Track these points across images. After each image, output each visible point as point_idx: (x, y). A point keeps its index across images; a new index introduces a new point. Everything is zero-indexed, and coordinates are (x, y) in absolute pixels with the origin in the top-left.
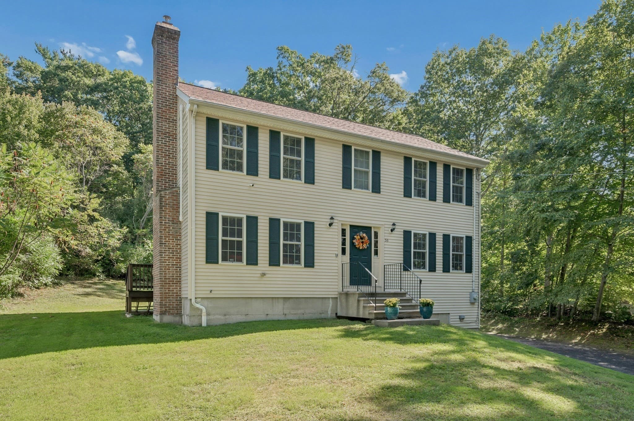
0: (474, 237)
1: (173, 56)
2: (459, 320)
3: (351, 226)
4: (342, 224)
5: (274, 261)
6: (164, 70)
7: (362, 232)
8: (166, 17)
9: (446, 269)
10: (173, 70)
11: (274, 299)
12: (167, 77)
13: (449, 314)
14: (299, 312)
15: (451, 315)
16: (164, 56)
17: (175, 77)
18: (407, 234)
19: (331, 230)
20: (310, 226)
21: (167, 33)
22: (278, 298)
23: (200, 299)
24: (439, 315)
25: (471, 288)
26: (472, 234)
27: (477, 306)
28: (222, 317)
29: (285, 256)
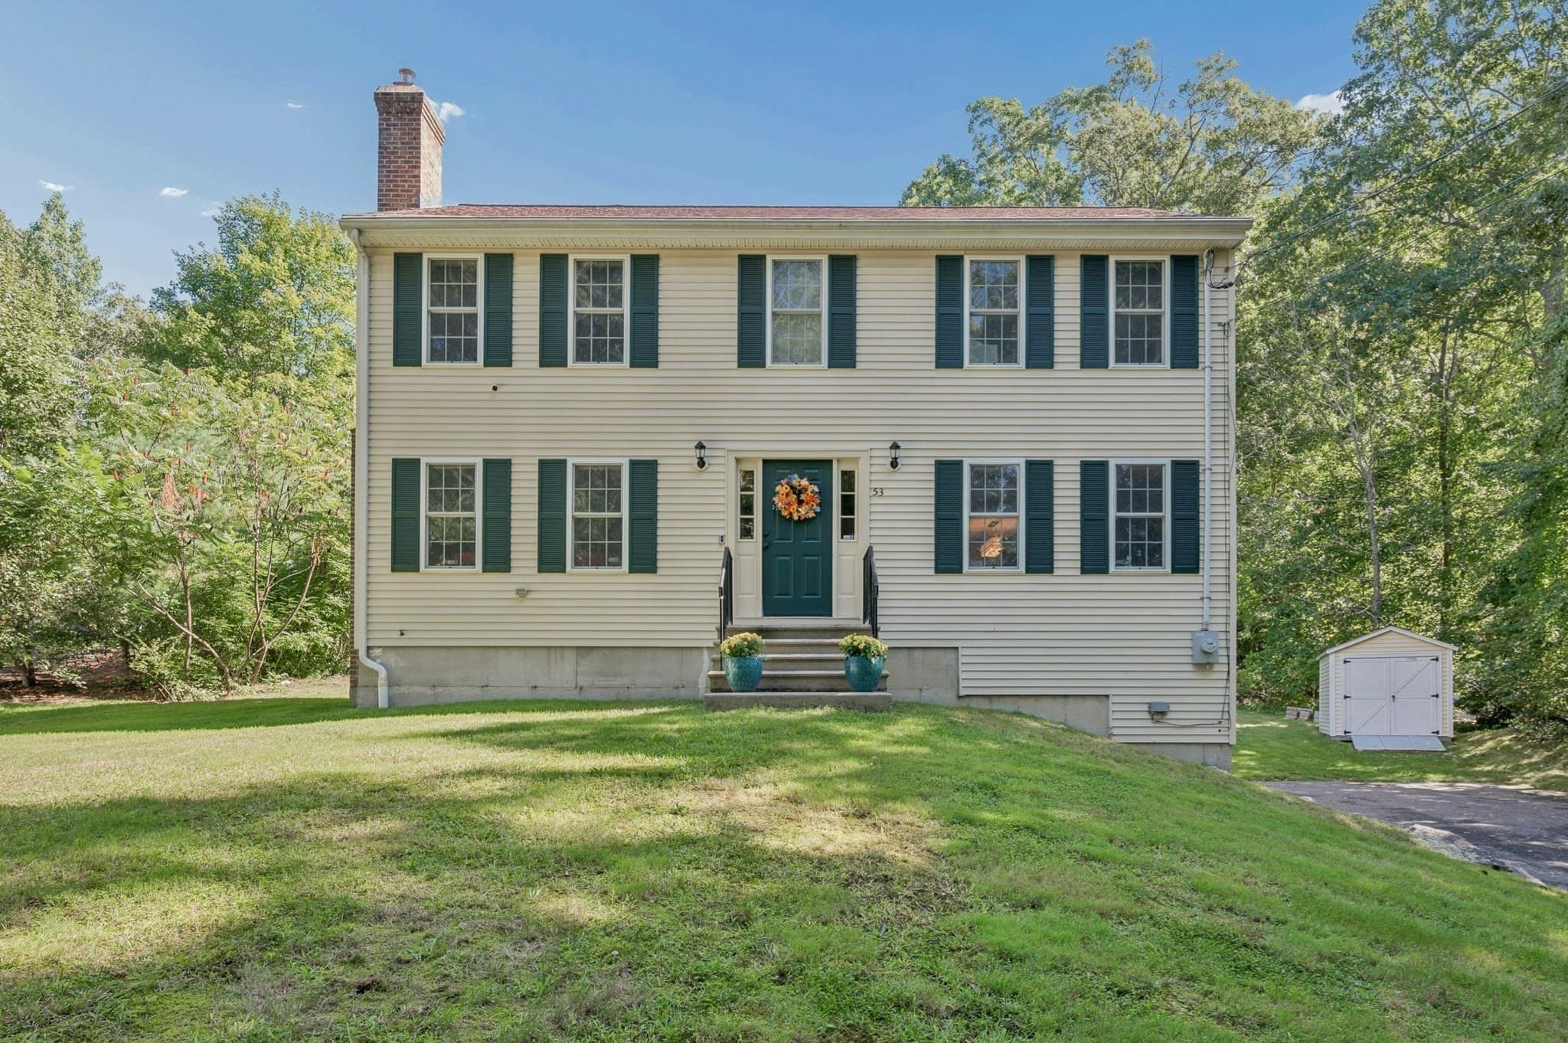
0: (1205, 463)
1: (410, 148)
2: (1147, 716)
3: (766, 462)
4: (738, 460)
5: (550, 560)
6: (391, 181)
7: (796, 476)
8: (405, 71)
9: (1093, 562)
10: (410, 177)
11: (553, 651)
12: (397, 196)
13: (1107, 696)
14: (618, 682)
15: (1112, 700)
16: (393, 153)
17: (414, 190)
18: (947, 473)
19: (705, 476)
20: (645, 472)
21: (396, 105)
22: (562, 647)
23: (380, 650)
24: (1071, 700)
25: (1198, 620)
26: (1200, 454)
27: (1225, 676)
28: (429, 691)
29: (577, 549)
